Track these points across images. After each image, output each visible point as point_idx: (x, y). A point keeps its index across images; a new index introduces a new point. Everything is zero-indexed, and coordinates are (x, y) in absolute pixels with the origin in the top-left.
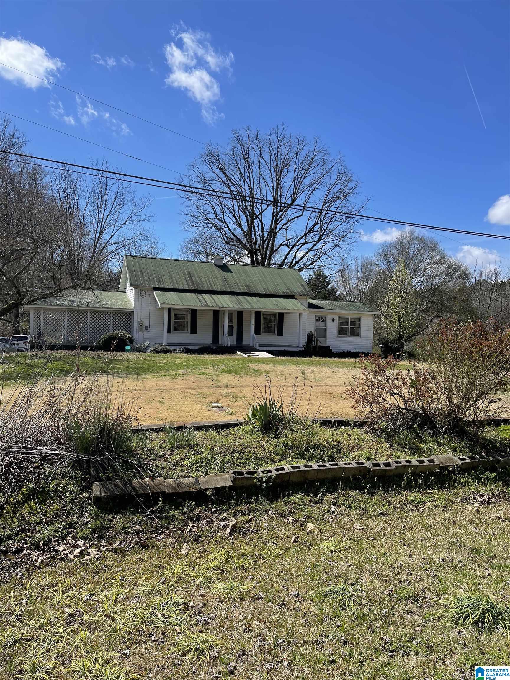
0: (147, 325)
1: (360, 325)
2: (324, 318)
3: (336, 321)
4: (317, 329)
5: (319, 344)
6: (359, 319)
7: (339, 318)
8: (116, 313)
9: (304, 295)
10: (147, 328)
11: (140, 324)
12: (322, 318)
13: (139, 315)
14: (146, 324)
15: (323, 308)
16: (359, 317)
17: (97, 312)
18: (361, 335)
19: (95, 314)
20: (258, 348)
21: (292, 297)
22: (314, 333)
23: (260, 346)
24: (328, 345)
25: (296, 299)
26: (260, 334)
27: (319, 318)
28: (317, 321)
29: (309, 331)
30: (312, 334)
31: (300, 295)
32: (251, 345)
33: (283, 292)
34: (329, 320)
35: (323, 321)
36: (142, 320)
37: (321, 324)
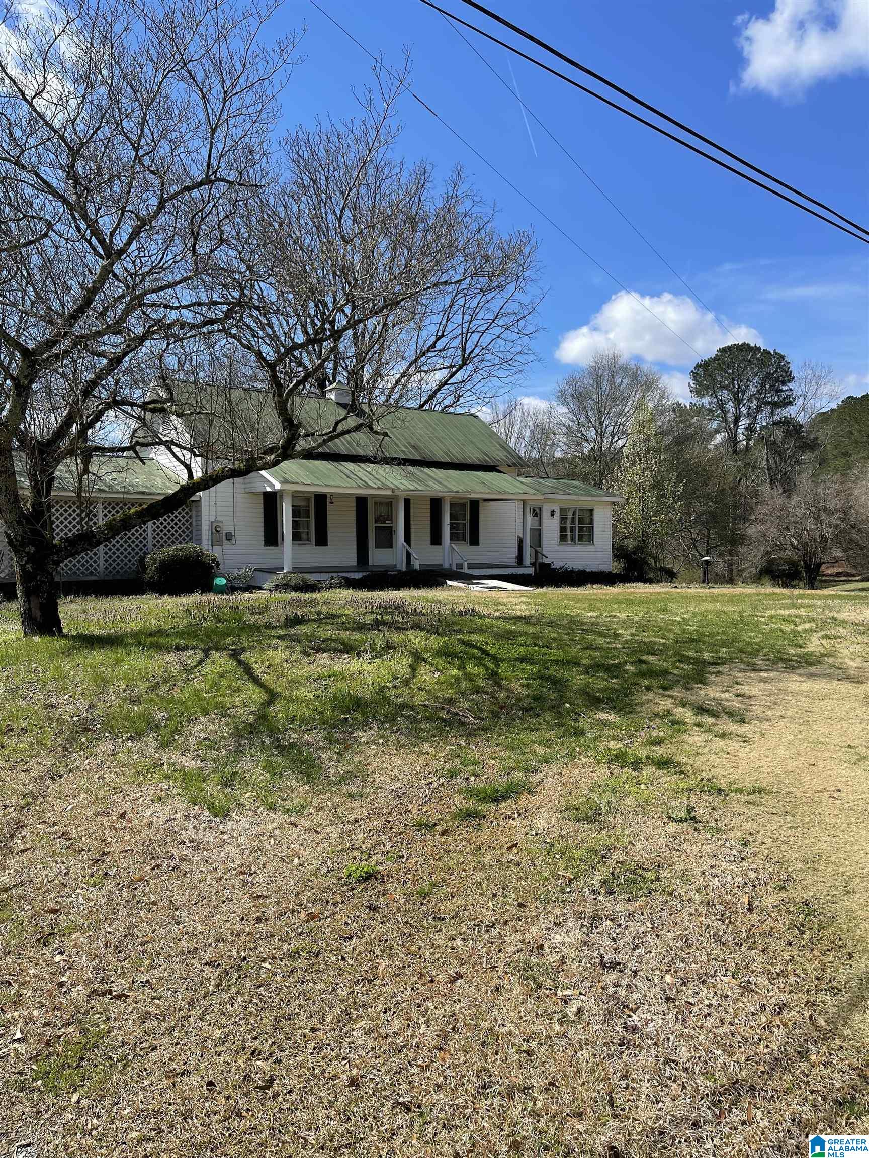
0: (230, 529)
1: (591, 522)
2: (538, 510)
3: (557, 515)
6: (591, 511)
7: (561, 509)
9: (515, 465)
10: (229, 537)
11: (216, 530)
12: (534, 510)
13: (213, 508)
14: (227, 528)
16: (590, 507)
17: (117, 504)
18: (595, 539)
19: (113, 508)
20: (466, 570)
21: (495, 469)
23: (470, 567)
25: (502, 472)
26: (440, 544)
31: (509, 466)
32: (446, 566)
33: (479, 460)
34: (546, 514)
35: (536, 515)
36: (219, 518)
37: (533, 521)
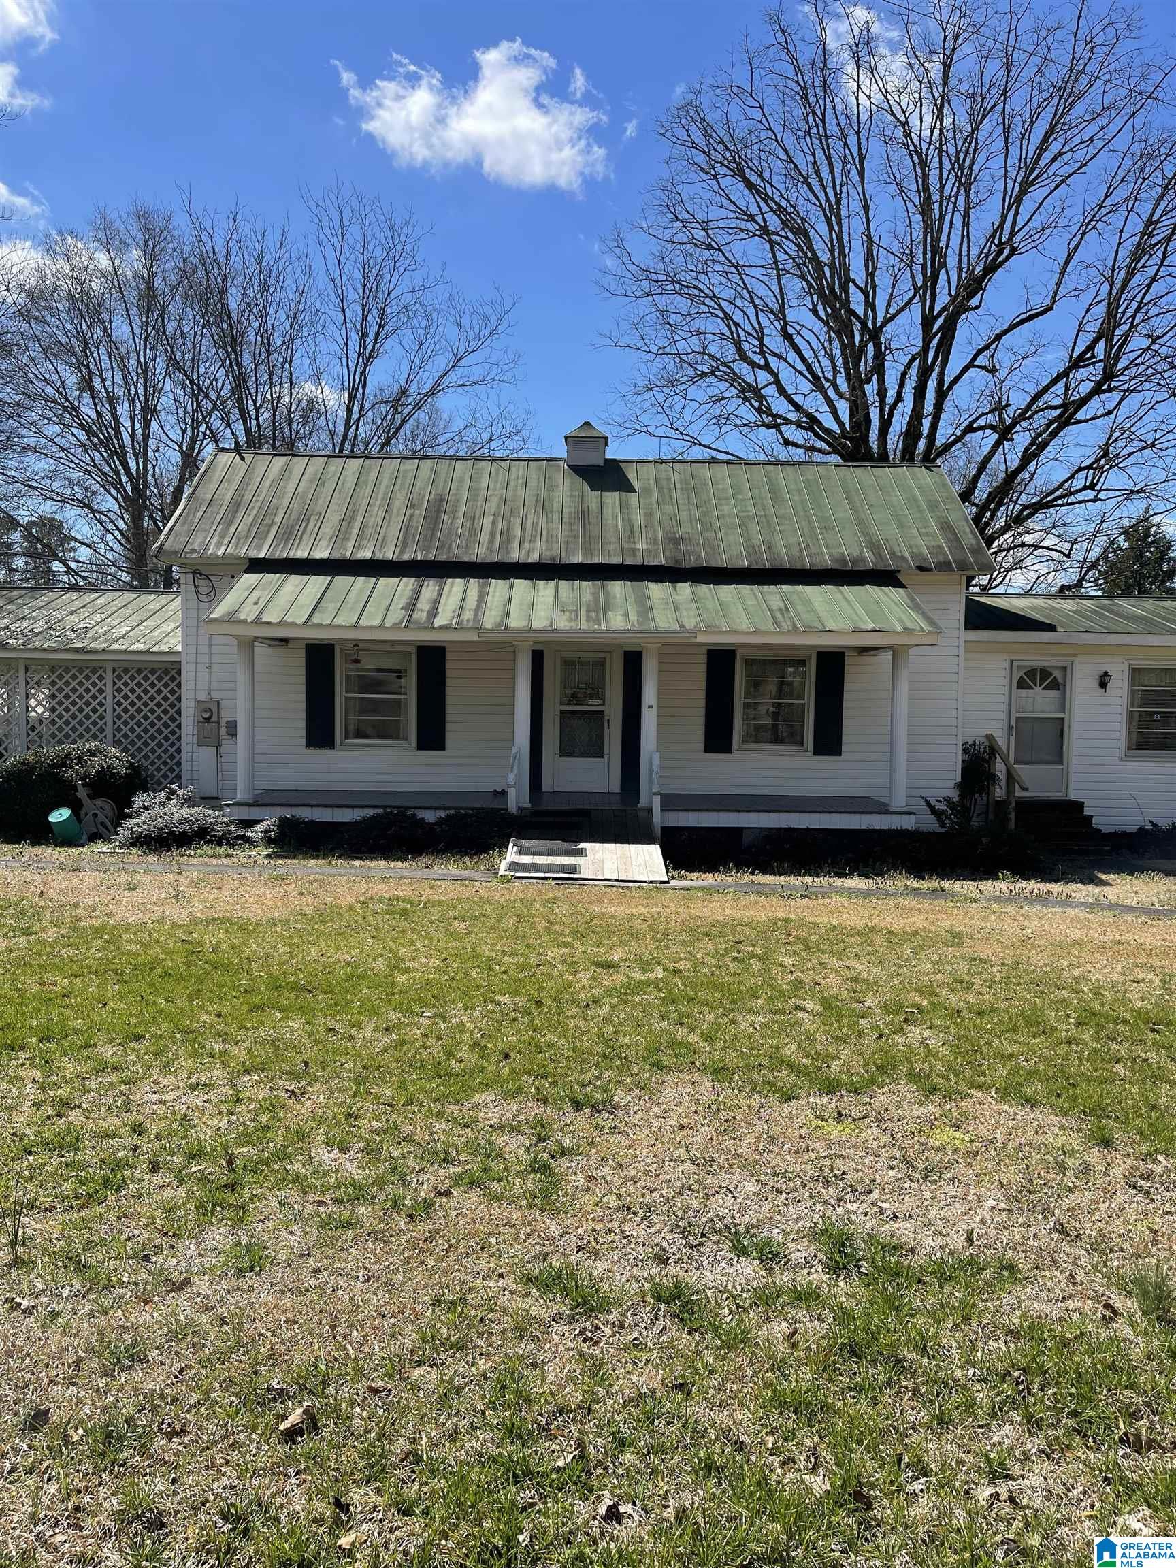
2: (1057, 674)
3: (1120, 686)
4: (1021, 727)
5: (1019, 794)
7: (1133, 671)
8: (126, 671)
9: (944, 566)
11: (202, 716)
12: (1045, 673)
13: (203, 676)
14: (229, 712)
15: (1051, 628)
21: (886, 577)
22: (1001, 742)
24: (1074, 795)
25: (902, 586)
26: (728, 750)
27: (1031, 673)
28: (1022, 685)
29: (977, 734)
30: (993, 750)
31: (920, 568)
33: (842, 559)
34: (1082, 684)
35: (1055, 685)
36: (215, 696)
37: (1040, 701)
